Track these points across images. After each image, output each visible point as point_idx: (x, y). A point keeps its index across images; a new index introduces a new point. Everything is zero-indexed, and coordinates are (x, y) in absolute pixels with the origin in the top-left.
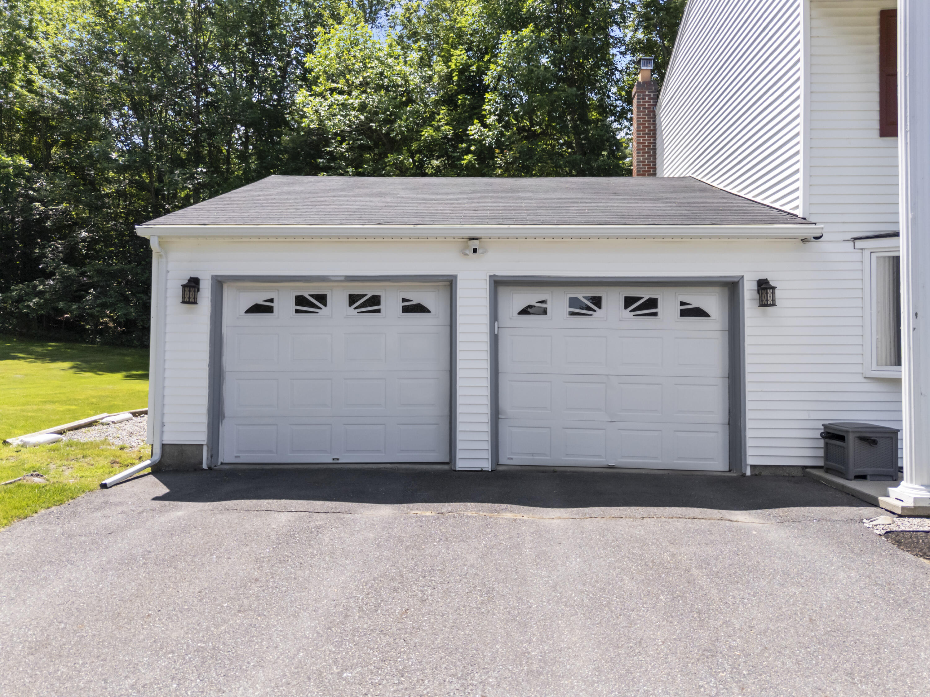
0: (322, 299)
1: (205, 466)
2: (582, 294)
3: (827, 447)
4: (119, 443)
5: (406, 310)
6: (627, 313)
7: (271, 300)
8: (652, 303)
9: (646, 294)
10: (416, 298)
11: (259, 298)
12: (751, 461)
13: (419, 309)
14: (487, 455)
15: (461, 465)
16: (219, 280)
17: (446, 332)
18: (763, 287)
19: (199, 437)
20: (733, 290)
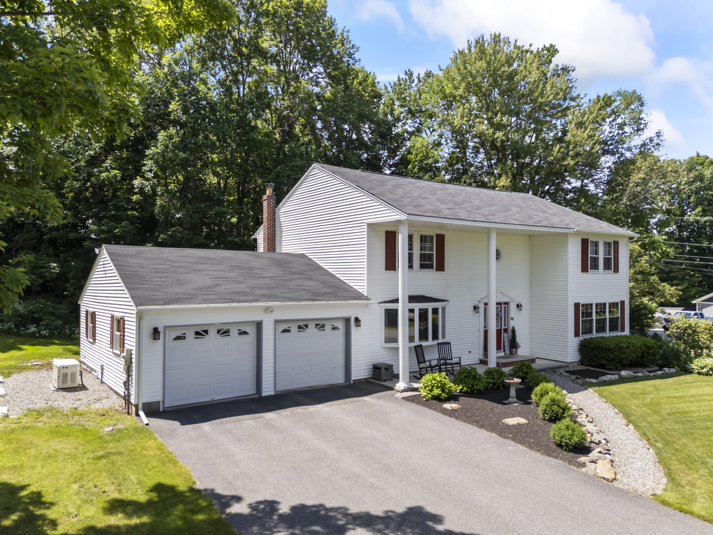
0: (206, 332)
1: (161, 410)
3: (374, 371)
5: (239, 334)
6: (316, 330)
7: (185, 334)
8: (323, 326)
9: (321, 323)
10: (244, 329)
11: (179, 333)
12: (353, 378)
13: (245, 333)
14: (273, 389)
15: (264, 394)
16: (165, 327)
17: (255, 342)
18: (357, 320)
19: (158, 398)
20: (347, 320)
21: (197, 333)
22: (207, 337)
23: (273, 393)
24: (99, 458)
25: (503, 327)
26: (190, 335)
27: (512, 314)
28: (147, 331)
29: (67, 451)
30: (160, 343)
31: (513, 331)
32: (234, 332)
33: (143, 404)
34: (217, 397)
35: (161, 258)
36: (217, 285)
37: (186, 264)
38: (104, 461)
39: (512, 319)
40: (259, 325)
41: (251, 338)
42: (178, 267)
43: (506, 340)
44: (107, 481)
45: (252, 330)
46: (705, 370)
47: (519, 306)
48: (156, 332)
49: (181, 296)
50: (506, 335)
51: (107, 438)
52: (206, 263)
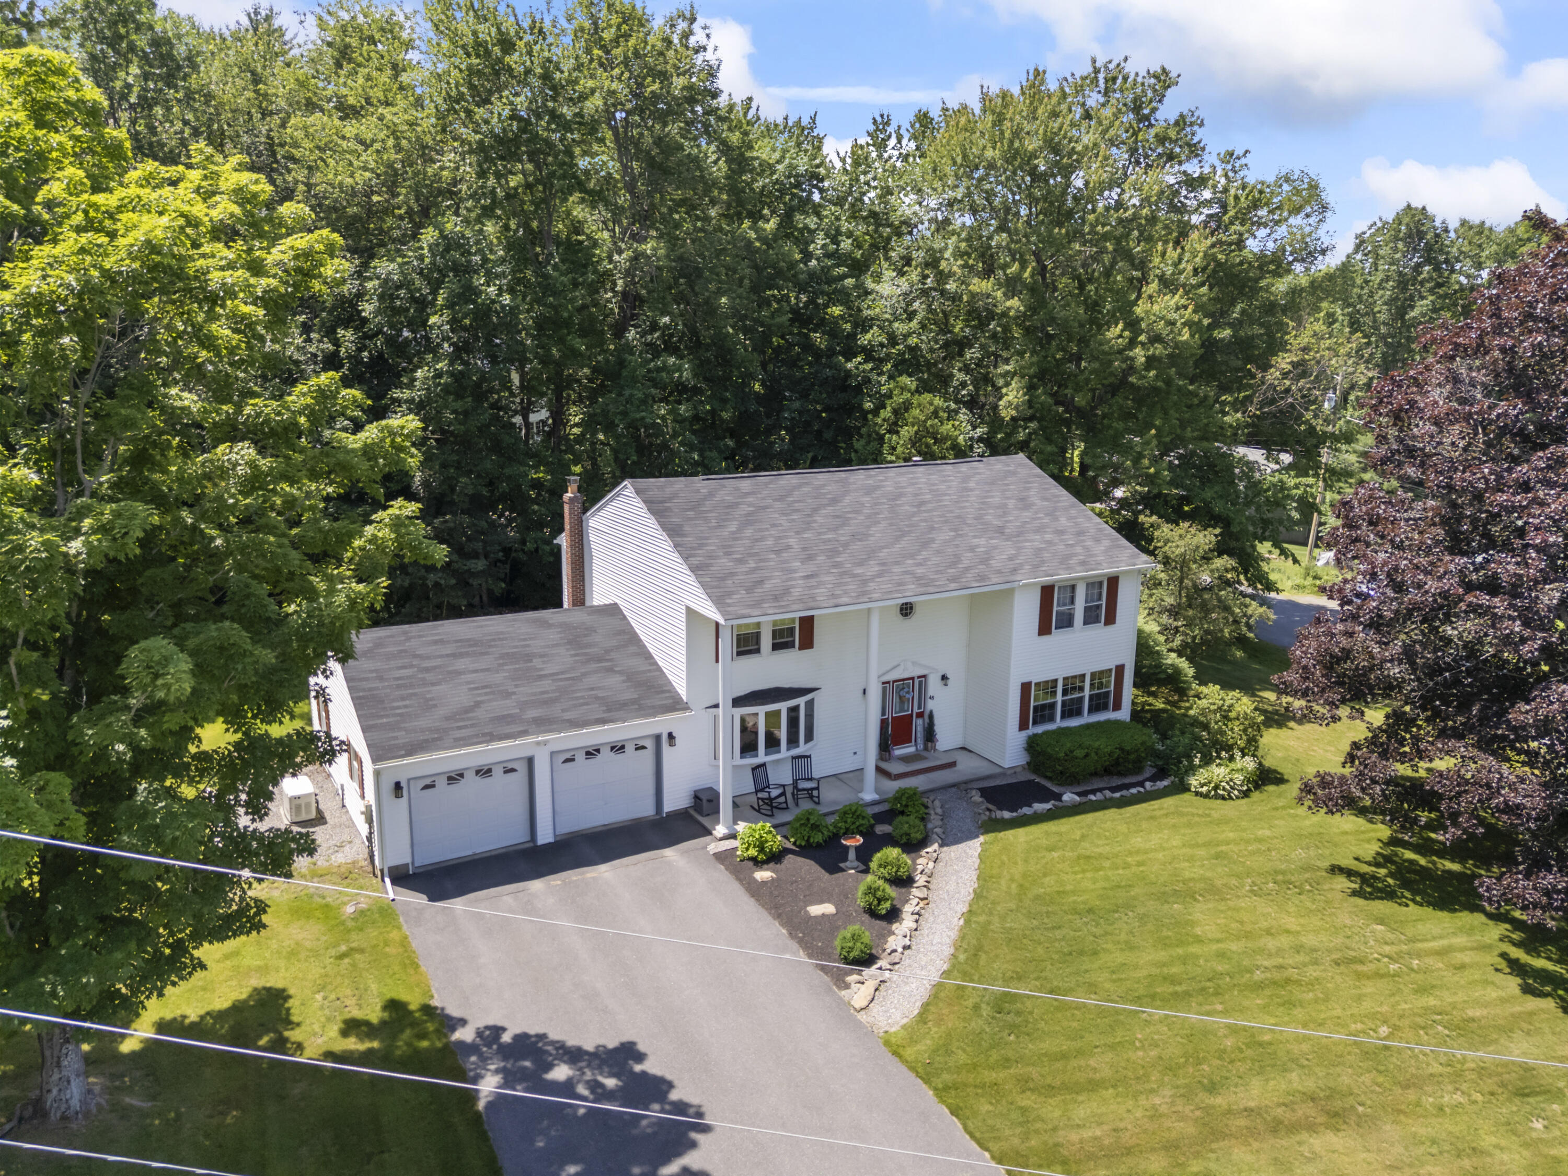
1: (410, 876)
2: (590, 750)
3: (695, 800)
5: (505, 772)
6: (612, 754)
7: (434, 782)
8: (623, 748)
9: (620, 744)
10: (512, 766)
11: (427, 782)
12: (666, 810)
13: (513, 771)
14: (551, 835)
15: (540, 842)
16: (409, 780)
17: (525, 780)
18: (671, 736)
19: (407, 859)
20: (658, 738)
21: (450, 779)
22: (463, 781)
23: (551, 840)
24: (341, 957)
25: (916, 710)
26: (442, 782)
27: (931, 692)
28: (388, 786)
29: (308, 944)
30: (404, 801)
31: (931, 716)
32: (498, 771)
33: (390, 869)
34: (479, 850)
35: (405, 651)
36: (478, 704)
37: (438, 662)
38: (346, 960)
39: (932, 698)
40: (530, 761)
41: (520, 777)
42: (427, 670)
43: (920, 729)
44: (349, 992)
45: (522, 768)
46: (1205, 789)
47: (944, 678)
48: (398, 786)
49: (427, 735)
50: (920, 721)
51: (350, 924)
52: (467, 654)
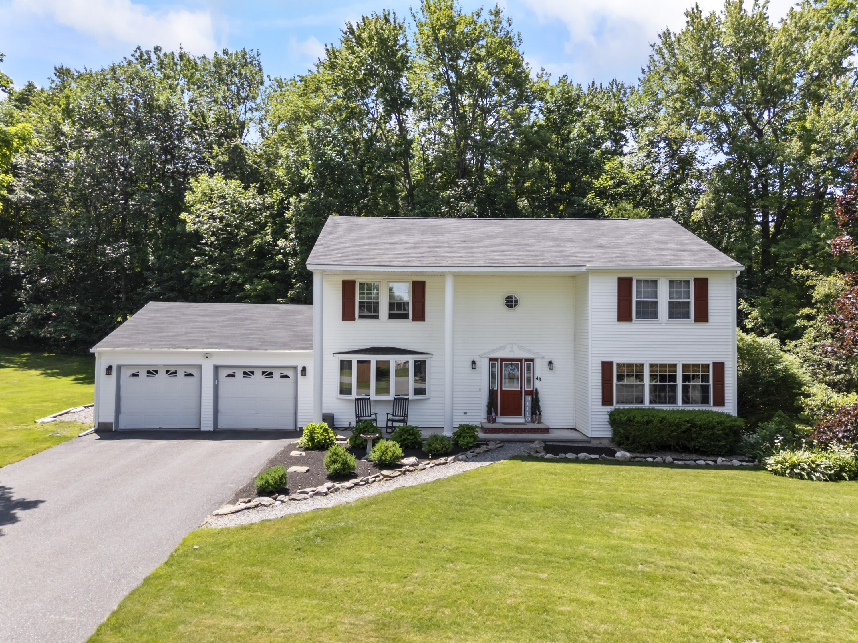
0: (156, 372)
1: (113, 430)
2: (247, 370)
4: (81, 421)
5: (186, 375)
6: (263, 377)
7: (138, 372)
8: (271, 373)
9: (269, 371)
10: (190, 371)
11: (134, 372)
12: (299, 426)
13: (191, 375)
14: (212, 425)
15: (203, 429)
16: (119, 366)
17: (199, 383)
18: (304, 369)
19: (111, 420)
21: (149, 372)
22: (157, 376)
23: (211, 429)
25: (524, 388)
26: (143, 374)
27: (538, 374)
30: (113, 377)
31: (537, 393)
32: (181, 373)
33: (99, 424)
35: (179, 312)
36: (186, 334)
37: (191, 317)
39: (538, 379)
40: (200, 369)
41: (195, 379)
42: (180, 319)
43: (528, 405)
45: (197, 373)
46: (780, 468)
47: (550, 364)
48: (109, 369)
49: (139, 342)
50: (528, 397)
52: (211, 316)
